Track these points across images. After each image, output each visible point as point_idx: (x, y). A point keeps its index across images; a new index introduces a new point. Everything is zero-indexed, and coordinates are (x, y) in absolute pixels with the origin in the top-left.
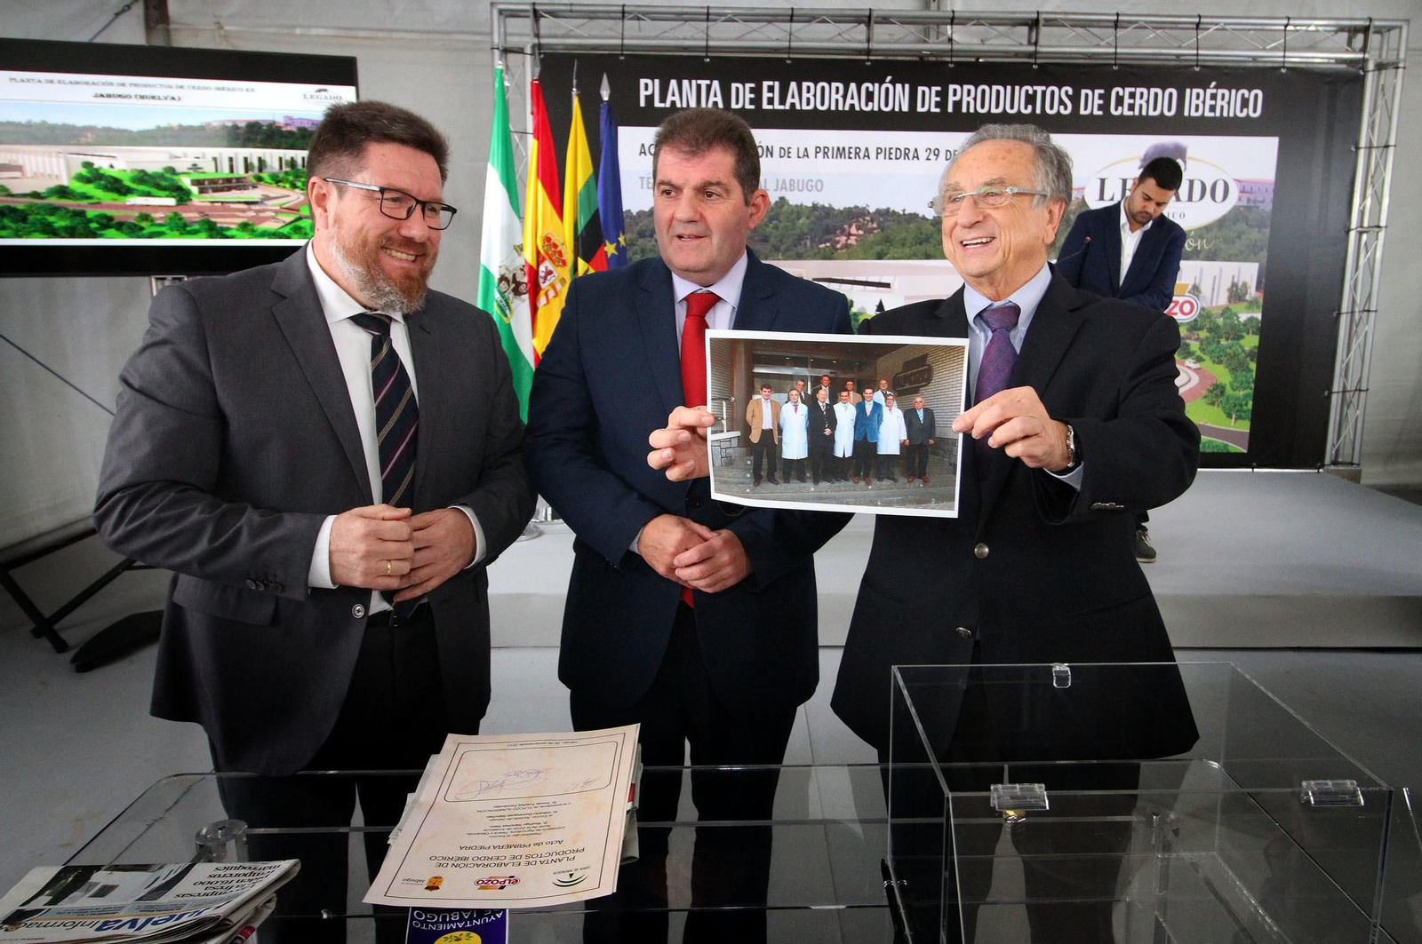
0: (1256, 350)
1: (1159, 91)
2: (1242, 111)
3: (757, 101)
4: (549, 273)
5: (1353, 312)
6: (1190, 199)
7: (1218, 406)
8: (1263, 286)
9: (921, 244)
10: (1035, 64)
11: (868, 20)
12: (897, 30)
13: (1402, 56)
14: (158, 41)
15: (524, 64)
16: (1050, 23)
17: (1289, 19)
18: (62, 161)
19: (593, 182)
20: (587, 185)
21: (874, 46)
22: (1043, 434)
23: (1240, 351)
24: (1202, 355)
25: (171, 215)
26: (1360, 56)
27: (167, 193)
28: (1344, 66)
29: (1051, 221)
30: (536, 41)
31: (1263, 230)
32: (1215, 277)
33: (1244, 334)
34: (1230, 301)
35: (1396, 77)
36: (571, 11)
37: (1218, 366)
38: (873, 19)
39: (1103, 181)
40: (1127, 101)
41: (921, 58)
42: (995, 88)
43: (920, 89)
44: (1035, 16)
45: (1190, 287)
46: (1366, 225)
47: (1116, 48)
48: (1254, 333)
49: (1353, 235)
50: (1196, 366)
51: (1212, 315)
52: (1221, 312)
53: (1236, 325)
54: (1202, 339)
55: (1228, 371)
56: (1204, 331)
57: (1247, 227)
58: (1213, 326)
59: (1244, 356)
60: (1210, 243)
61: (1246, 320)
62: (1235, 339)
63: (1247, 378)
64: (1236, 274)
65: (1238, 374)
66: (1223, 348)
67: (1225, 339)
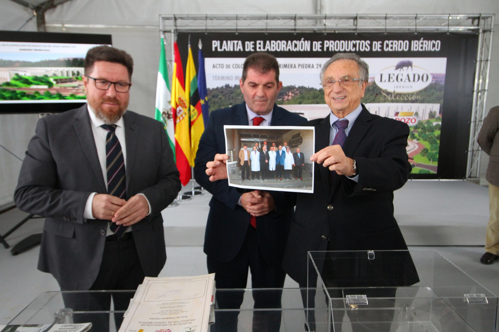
0: (439, 136)
1: (402, 42)
2: (433, 48)
3: (255, 48)
4: (180, 111)
5: (475, 122)
7: (426, 156)
8: (442, 112)
9: (315, 98)
10: (356, 33)
11: (295, 18)
12: (305, 22)
13: (492, 27)
14: (42, 30)
15: (171, 36)
16: (361, 18)
17: (450, 14)
18: (8, 73)
19: (196, 78)
20: (194, 79)
21: (297, 27)
22: (343, 162)
23: (433, 136)
24: (419, 138)
25: (46, 91)
26: (476, 28)
27: (44, 84)
28: (470, 32)
29: (363, 89)
30: (175, 28)
31: (441, 92)
32: (424, 110)
33: (435, 130)
34: (429, 118)
35: (490, 35)
36: (188, 17)
37: (425, 142)
38: (297, 18)
39: (381, 75)
40: (390, 46)
41: (314, 31)
42: (341, 42)
43: (314, 43)
44: (355, 16)
45: (414, 113)
46: (480, 89)
47: (386, 26)
48: (438, 129)
49: (475, 93)
50: (417, 142)
51: (423, 123)
52: (426, 122)
53: (432, 127)
54: (419, 132)
55: (429, 144)
56: (420, 129)
57: (435, 91)
58: (423, 127)
59: (435, 138)
60: (422, 97)
61: (435, 125)
62: (431, 132)
63: (436, 146)
64: (432, 108)
65: (433, 144)
66: (427, 135)
67: (428, 132)
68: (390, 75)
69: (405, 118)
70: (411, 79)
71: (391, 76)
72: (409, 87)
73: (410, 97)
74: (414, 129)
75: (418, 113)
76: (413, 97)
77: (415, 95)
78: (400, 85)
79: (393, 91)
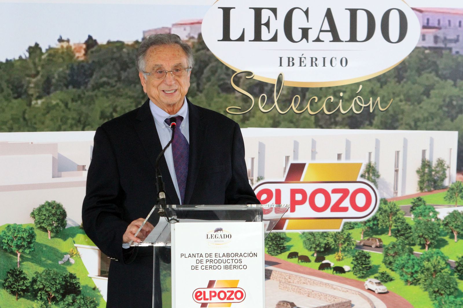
6: (353, 38)
23: (443, 264)
24: (388, 272)
31: (459, 82)
32: (398, 153)
33: (447, 238)
34: (421, 189)
37: (412, 286)
45: (362, 171)
48: (460, 237)
50: (382, 288)
51: (397, 210)
52: (411, 205)
53: (433, 224)
54: (386, 247)
55: (428, 296)
56: (388, 234)
57: (437, 79)
58: (401, 226)
59: (450, 272)
60: (386, 103)
61: (449, 216)
62: (433, 246)
63: (456, 305)
64: (427, 148)
65: (443, 300)
66: (418, 260)
67: (420, 247)
68: (258, 12)
69: (329, 187)
71: (264, 20)
72: (337, 63)
73: (340, 105)
74: (364, 237)
75: (377, 168)
76: (353, 105)
77: (360, 94)
78: (301, 57)
79: (276, 78)
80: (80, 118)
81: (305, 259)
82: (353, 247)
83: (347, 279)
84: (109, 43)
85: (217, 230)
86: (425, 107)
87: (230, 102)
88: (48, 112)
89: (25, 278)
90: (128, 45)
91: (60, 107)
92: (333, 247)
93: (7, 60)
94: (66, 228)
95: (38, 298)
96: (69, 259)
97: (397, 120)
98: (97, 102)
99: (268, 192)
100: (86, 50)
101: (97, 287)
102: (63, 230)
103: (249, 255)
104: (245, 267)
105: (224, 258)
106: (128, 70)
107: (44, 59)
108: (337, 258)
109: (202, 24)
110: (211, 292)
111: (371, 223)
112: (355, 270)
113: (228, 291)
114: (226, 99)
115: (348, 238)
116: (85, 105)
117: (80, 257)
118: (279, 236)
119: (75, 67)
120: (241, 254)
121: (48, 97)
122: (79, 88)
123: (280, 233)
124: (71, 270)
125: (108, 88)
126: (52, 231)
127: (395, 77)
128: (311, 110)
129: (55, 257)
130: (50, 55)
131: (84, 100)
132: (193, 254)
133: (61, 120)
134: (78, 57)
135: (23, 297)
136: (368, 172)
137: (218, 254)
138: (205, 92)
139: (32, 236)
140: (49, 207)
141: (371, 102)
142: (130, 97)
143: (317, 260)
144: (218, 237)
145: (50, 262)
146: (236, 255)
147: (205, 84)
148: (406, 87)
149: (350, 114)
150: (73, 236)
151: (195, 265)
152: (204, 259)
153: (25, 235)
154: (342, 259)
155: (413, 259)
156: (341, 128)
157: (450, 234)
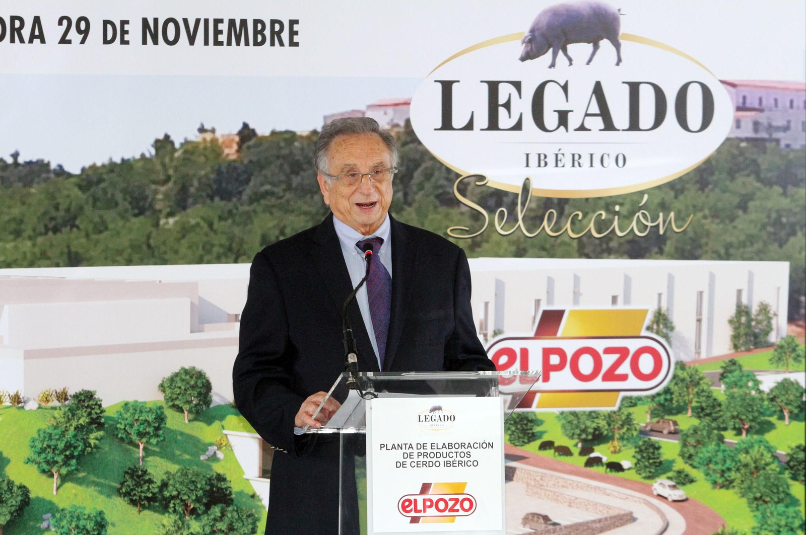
6: (634, 125)
8: (802, 309)
9: (56, 230)
23: (768, 457)
24: (688, 469)
31: (791, 189)
32: (701, 294)
33: (773, 419)
34: (736, 347)
37: (723, 491)
39: (447, 87)
45: (649, 319)
48: (794, 417)
50: (678, 494)
51: (701, 379)
52: (721, 371)
53: (753, 399)
54: (684, 432)
55: (746, 505)
56: (686, 413)
57: (758, 185)
58: (705, 402)
59: (778, 469)
60: (684, 220)
61: (776, 387)
62: (754, 430)
63: (788, 517)
64: (744, 287)
65: (768, 511)
66: (731, 451)
67: (734, 432)
68: (493, 87)
70: (620, 114)
71: (502, 100)
72: (610, 162)
73: (616, 223)
74: (652, 418)
75: (670, 317)
76: (634, 224)
77: (645, 207)
78: (557, 153)
79: (521, 185)
80: (231, 245)
81: (565, 451)
82: (635, 433)
83: (626, 480)
84: (274, 133)
85: (435, 409)
86: (740, 227)
87: (452, 221)
88: (184, 237)
89: (150, 481)
90: (301, 137)
91: (202, 228)
92: (605, 433)
93: (123, 160)
94: (211, 406)
95: (171, 510)
96: (215, 453)
97: (700, 246)
98: (256, 221)
99: (510, 353)
100: (240, 145)
101: (258, 493)
102: (206, 409)
103: (481, 446)
104: (476, 464)
105: (444, 450)
106: (302, 173)
107: (178, 158)
108: (612, 449)
109: (412, 106)
110: (425, 501)
111: (662, 398)
112: (638, 467)
113: (450, 500)
114: (447, 216)
115: (628, 421)
116: (238, 225)
117: (232, 450)
118: (526, 418)
119: (224, 169)
120: (469, 443)
121: (183, 213)
122: (229, 200)
123: (528, 413)
124: (218, 468)
125: (273, 200)
126: (190, 411)
127: (697, 182)
128: (573, 231)
129: (194, 450)
130: (186, 152)
131: (237, 219)
132: (398, 445)
133: (203, 247)
134: (228, 155)
135: (149, 508)
136: (658, 322)
137: (436, 445)
138: (416, 205)
139: (161, 419)
140: (186, 375)
141: (661, 220)
142: (305, 213)
143: (583, 452)
144: (435, 420)
145: (187, 457)
146: (462, 445)
147: (416, 193)
148: (713, 196)
149: (630, 237)
150: (222, 418)
151: (402, 460)
152: (415, 451)
153: (151, 418)
154: (620, 451)
155: (724, 451)
156: (616, 258)
157: (778, 413)
